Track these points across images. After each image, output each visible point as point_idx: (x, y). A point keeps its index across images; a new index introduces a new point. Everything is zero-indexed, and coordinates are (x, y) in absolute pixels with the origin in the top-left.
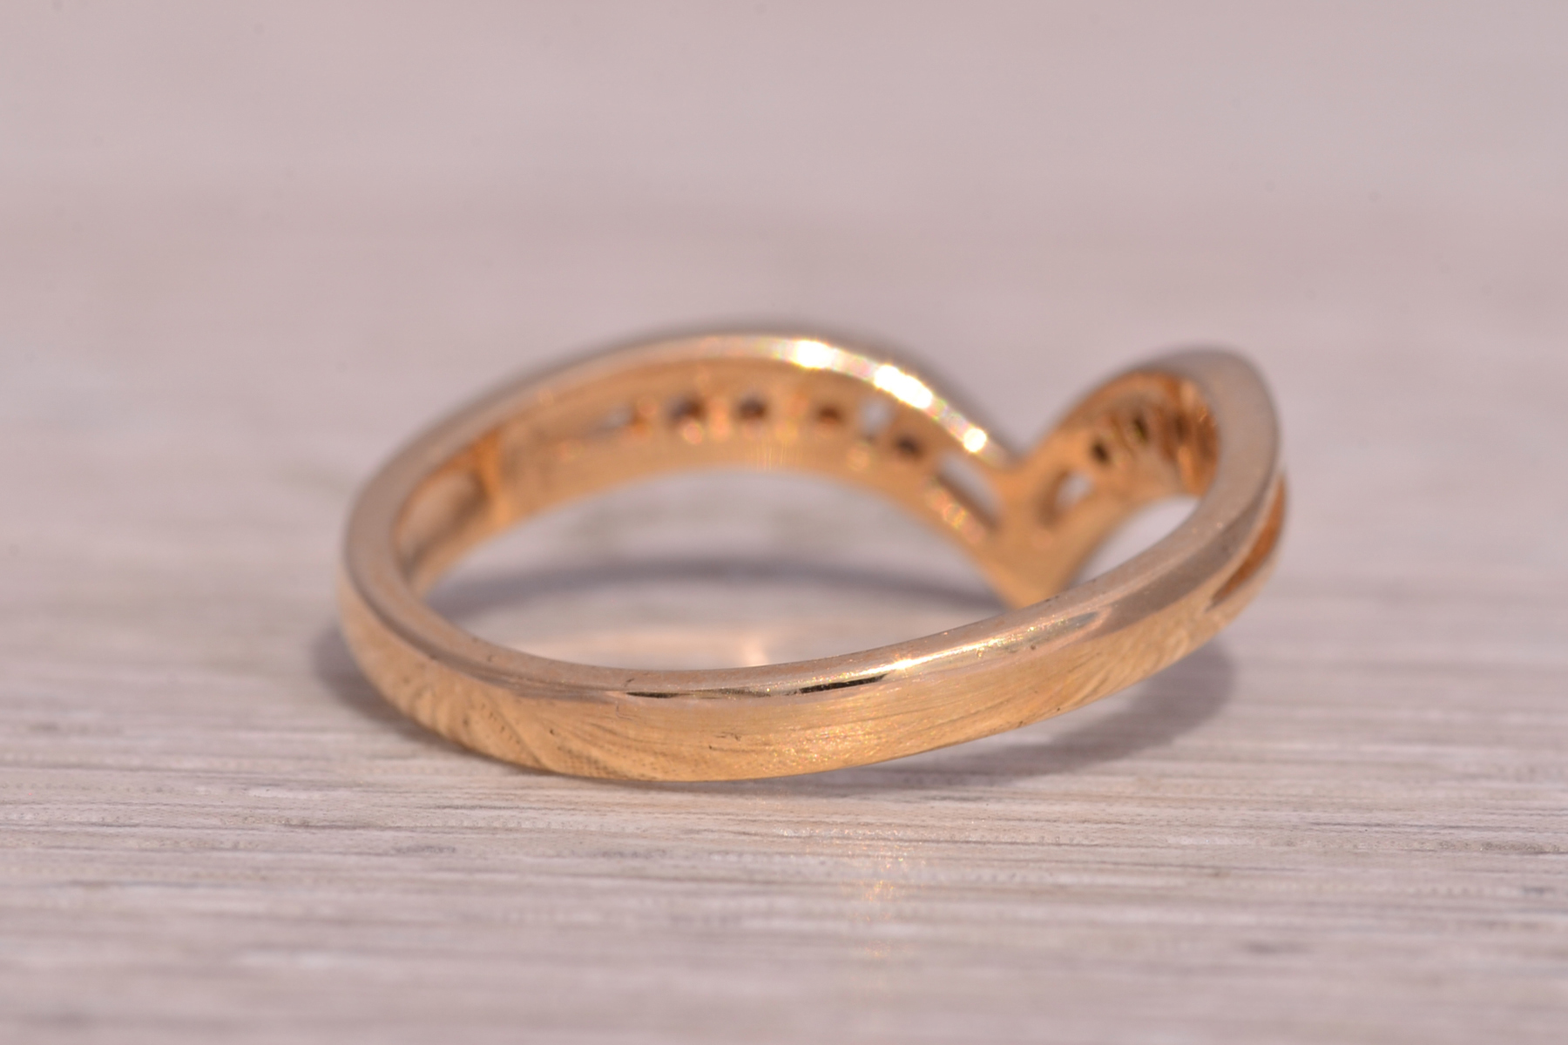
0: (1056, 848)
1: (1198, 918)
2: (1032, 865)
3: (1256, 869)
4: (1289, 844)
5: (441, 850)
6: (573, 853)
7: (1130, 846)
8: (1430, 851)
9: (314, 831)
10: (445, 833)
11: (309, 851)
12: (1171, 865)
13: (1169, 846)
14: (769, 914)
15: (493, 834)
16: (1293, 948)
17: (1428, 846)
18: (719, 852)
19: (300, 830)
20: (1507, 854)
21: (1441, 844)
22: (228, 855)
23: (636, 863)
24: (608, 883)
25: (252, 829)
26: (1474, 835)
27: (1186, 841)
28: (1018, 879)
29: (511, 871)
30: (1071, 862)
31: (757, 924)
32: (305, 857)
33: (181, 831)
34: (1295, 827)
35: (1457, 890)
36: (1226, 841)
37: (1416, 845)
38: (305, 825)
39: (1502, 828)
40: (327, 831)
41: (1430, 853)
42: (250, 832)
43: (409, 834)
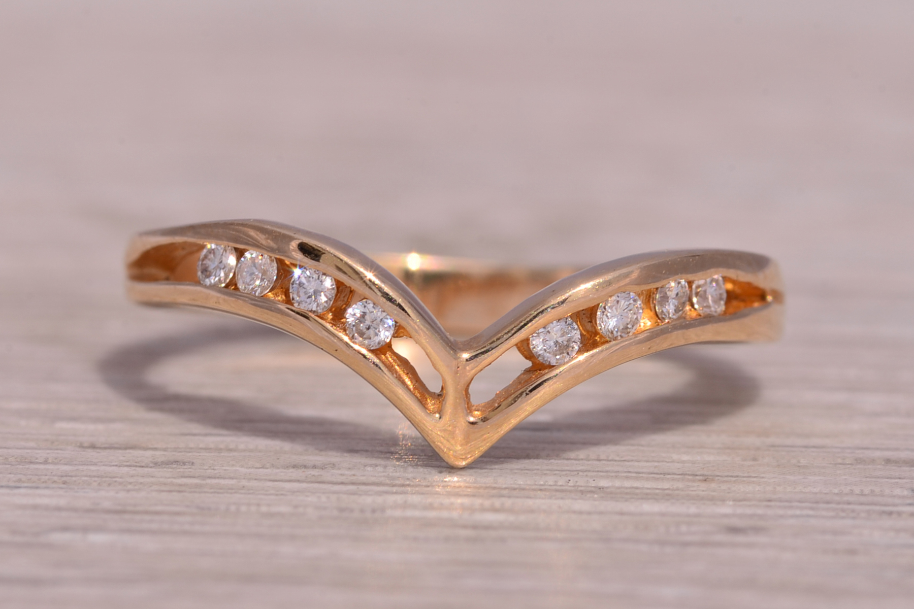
0: (597, 463)
1: (693, 510)
2: (581, 473)
3: (732, 476)
4: (755, 459)
5: (184, 464)
6: (273, 466)
7: (647, 461)
8: (848, 464)
9: (98, 450)
10: (186, 452)
11: (95, 464)
12: (675, 474)
13: (673, 462)
14: (405, 506)
15: (219, 453)
16: (757, 530)
17: (848, 461)
18: (371, 465)
19: (89, 450)
20: (900, 467)
21: (856, 460)
22: (42, 467)
23: (315, 472)
24: (296, 485)
25: (57, 449)
26: (878, 454)
27: (685, 458)
28: (571, 484)
29: (232, 478)
30: (607, 472)
31: (398, 513)
32: (93, 468)
33: (10, 451)
34: (758, 449)
35: (867, 491)
36: (711, 458)
37: (840, 461)
38: (93, 447)
39: (897, 449)
40: (108, 451)
41: (849, 466)
42: (56, 451)
43: (162, 453)
